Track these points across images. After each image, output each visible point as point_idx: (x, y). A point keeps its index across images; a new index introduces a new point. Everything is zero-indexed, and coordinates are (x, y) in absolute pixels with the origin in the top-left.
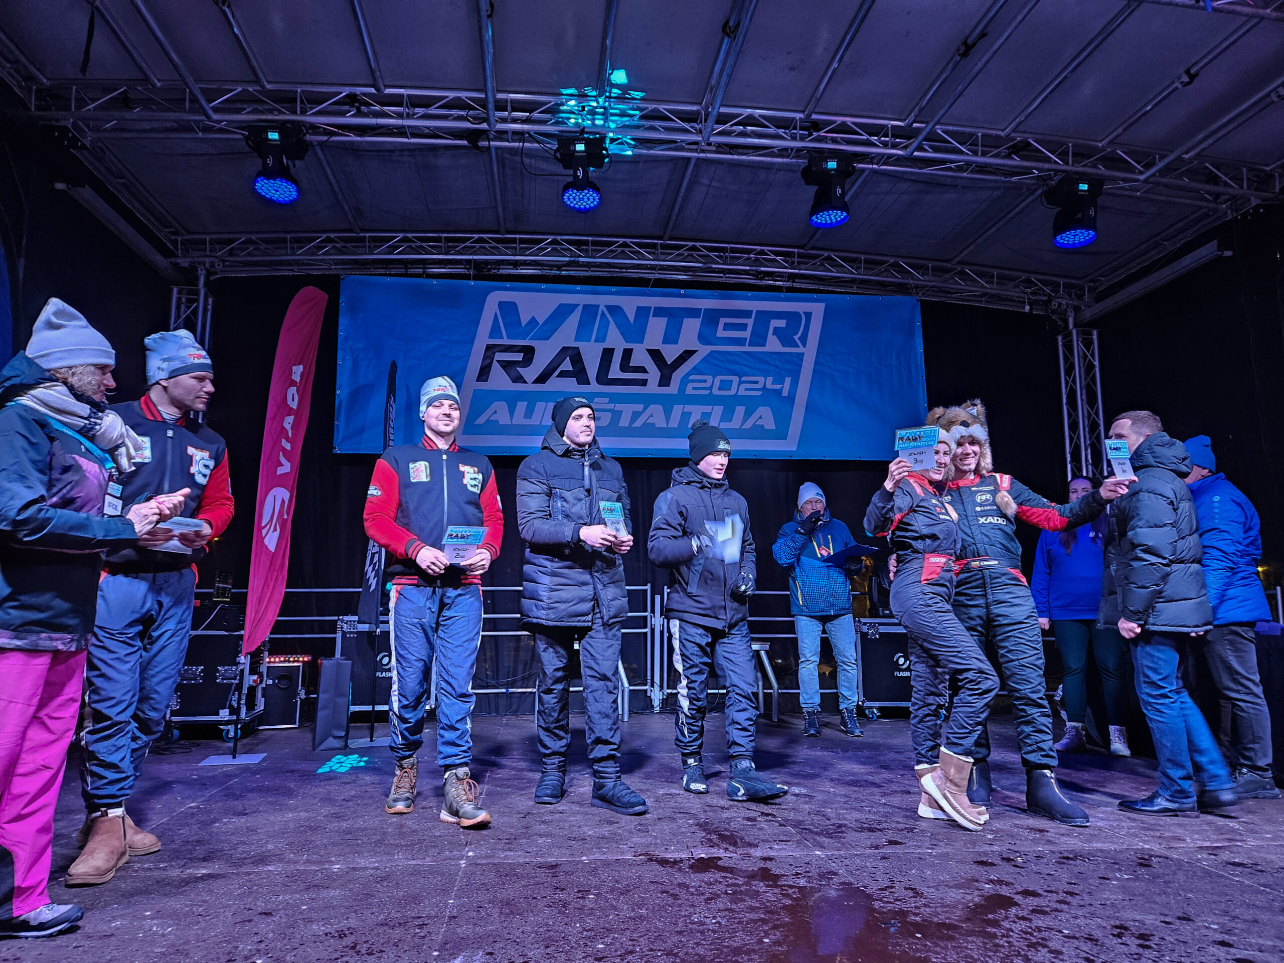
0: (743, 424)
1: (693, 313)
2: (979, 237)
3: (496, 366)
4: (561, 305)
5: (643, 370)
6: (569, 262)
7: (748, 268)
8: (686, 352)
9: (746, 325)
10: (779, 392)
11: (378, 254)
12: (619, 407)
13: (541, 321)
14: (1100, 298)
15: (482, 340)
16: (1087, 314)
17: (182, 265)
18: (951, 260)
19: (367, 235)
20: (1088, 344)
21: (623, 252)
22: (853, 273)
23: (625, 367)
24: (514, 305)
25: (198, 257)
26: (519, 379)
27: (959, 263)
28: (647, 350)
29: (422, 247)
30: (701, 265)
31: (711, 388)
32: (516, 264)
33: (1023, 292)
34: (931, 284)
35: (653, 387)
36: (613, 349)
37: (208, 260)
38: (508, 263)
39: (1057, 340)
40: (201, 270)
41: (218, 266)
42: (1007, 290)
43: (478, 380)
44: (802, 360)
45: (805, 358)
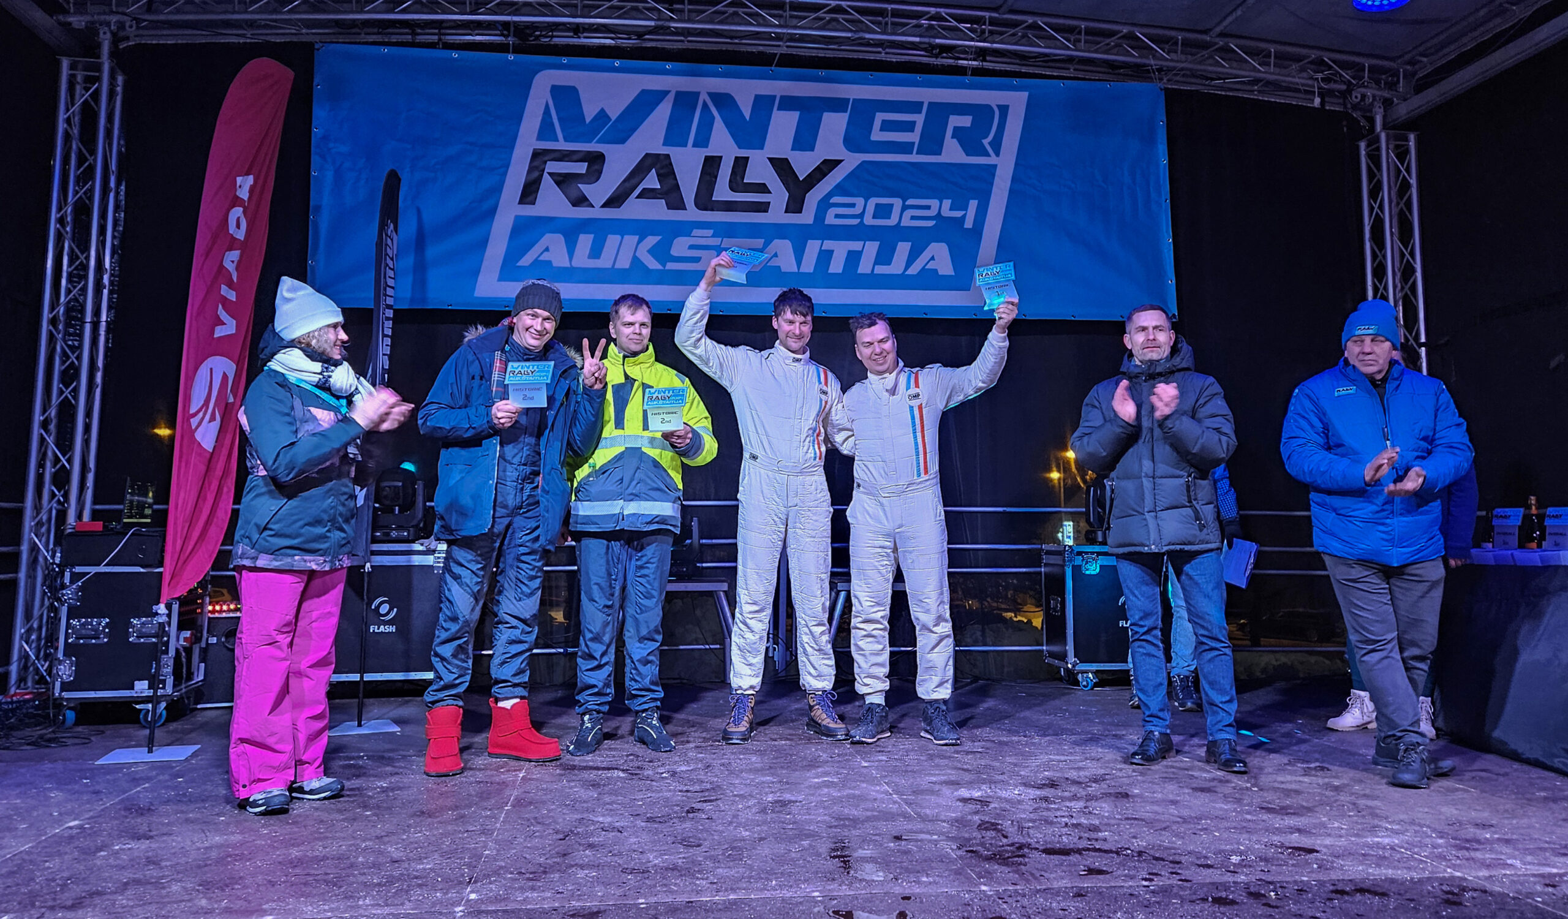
0: (907, 268)
1: (837, 105)
3: (547, 180)
4: (644, 92)
5: (762, 188)
6: (656, 27)
7: (917, 39)
8: (825, 162)
9: (914, 123)
10: (959, 221)
11: (369, 12)
12: (728, 242)
13: (614, 115)
14: (1419, 88)
15: (527, 141)
16: (1402, 110)
17: (76, 26)
18: (1210, 30)
20: (1402, 155)
21: (736, 14)
22: (1068, 48)
23: (737, 184)
24: (573, 90)
25: (99, 14)
26: (580, 201)
27: (1222, 35)
28: (771, 160)
30: (849, 35)
31: (861, 216)
32: (577, 30)
33: (1311, 78)
34: (1180, 65)
35: (777, 214)
36: (721, 158)
37: (114, 19)
38: (566, 27)
39: (1358, 148)
40: (105, 33)
41: (131, 27)
42: (1288, 76)
43: (520, 203)
44: (994, 175)
45: (998, 172)
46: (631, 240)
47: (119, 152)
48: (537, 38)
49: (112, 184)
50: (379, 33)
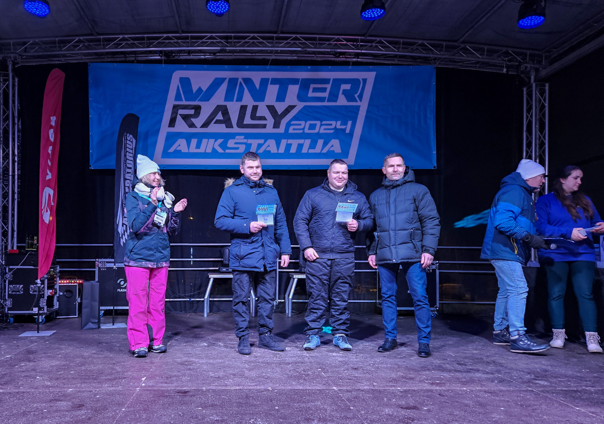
0: (322, 150)
1: (294, 81)
2: (476, 24)
4: (216, 79)
5: (264, 118)
6: (220, 50)
7: (329, 50)
8: (290, 106)
9: (326, 89)
10: (344, 130)
11: (108, 49)
12: (250, 141)
13: (204, 90)
14: (552, 62)
15: (171, 101)
18: (458, 40)
19: (102, 37)
20: (542, 93)
21: (253, 42)
22: (395, 51)
23: (253, 117)
24: (188, 79)
25: (7, 54)
26: (192, 125)
27: (463, 42)
28: (267, 106)
29: (134, 44)
30: (301, 49)
31: (304, 129)
32: (189, 53)
33: (503, 60)
34: (444, 57)
35: (270, 129)
36: (247, 106)
37: (12, 55)
38: (184, 52)
39: (523, 91)
40: (9, 61)
41: (19, 59)
42: (493, 59)
43: (169, 127)
44: (359, 110)
45: (361, 109)
46: (212, 141)
47: (18, 109)
48: (174, 56)
49: (16, 122)
50: (112, 57)
